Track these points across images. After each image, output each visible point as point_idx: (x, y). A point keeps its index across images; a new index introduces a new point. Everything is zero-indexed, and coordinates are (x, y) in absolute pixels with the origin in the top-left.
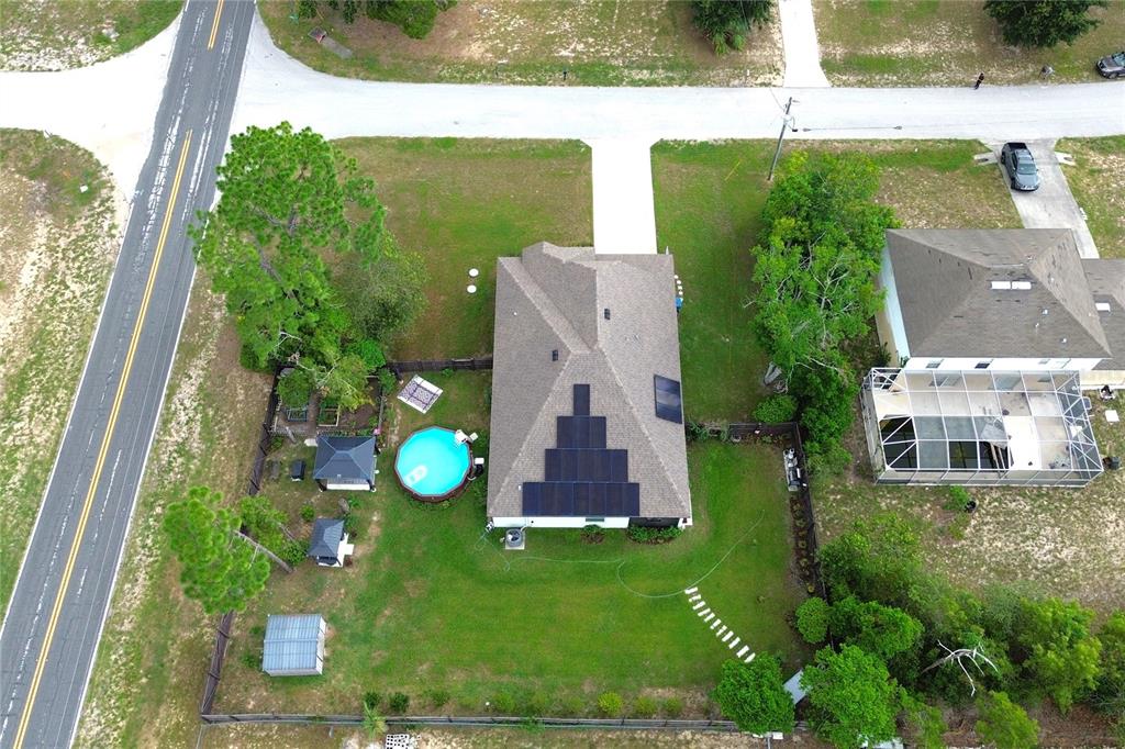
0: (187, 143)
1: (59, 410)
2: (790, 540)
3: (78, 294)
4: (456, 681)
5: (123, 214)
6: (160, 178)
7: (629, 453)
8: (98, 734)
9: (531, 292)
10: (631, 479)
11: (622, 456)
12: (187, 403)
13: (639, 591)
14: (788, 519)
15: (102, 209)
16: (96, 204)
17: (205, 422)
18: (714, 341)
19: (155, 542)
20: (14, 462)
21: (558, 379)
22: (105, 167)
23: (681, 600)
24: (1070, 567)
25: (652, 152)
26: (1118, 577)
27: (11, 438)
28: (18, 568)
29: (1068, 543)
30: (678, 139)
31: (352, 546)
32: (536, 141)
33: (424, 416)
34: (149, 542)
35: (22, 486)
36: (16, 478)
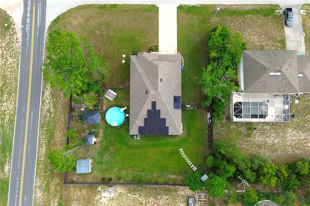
0: (34, 8)
1: (14, 100)
2: (207, 137)
3: (11, 62)
4: (123, 173)
5: (19, 34)
6: (28, 20)
7: (166, 119)
8: (40, 185)
9: (140, 69)
10: (167, 126)
11: (164, 120)
12: (48, 97)
13: (168, 149)
14: (207, 131)
15: (13, 32)
16: (11, 31)
17: (53, 103)
18: (192, 78)
19: (46, 137)
20: (5, 115)
21: (148, 100)
22: (11, 17)
23: (178, 152)
24: (276, 145)
25: (177, 9)
26: (288, 148)
27: (3, 108)
28: (12, 144)
29: (277, 138)
30: (186, 4)
31: (96, 139)
32: (142, 5)
33: (112, 101)
34: (44, 137)
35: (9, 121)
36: (6, 119)
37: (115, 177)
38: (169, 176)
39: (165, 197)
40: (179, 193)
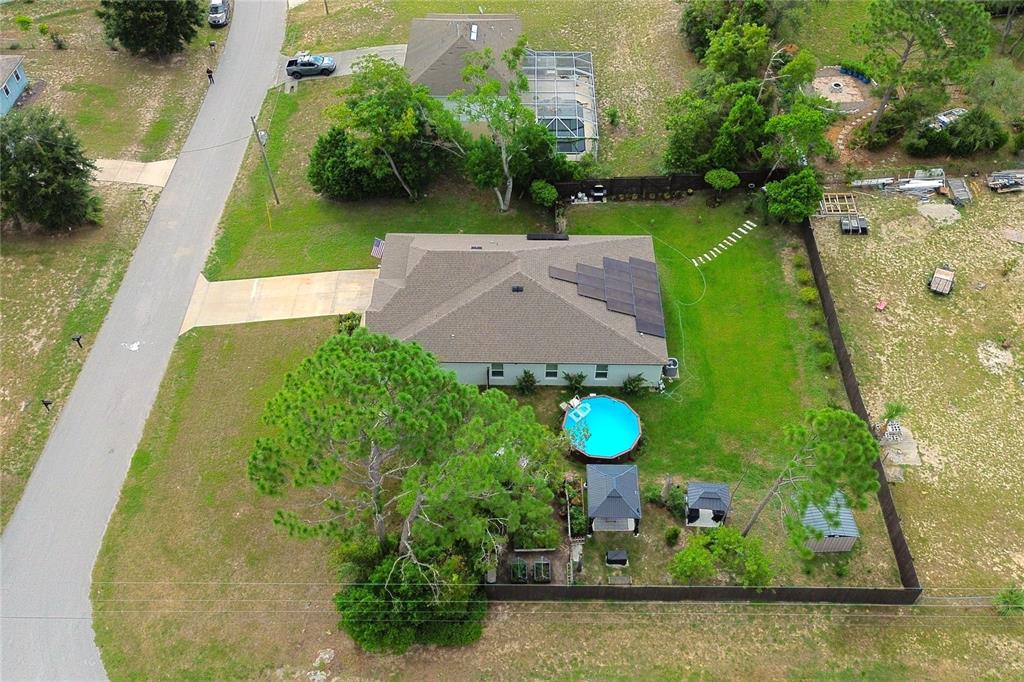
2: (648, 204)
7: (606, 257)
9: (429, 320)
10: (626, 261)
11: (608, 261)
13: (701, 292)
14: (630, 204)
21: (544, 286)
23: (705, 267)
25: (217, 280)
29: (633, 85)
30: (206, 261)
39: (860, 287)
40: (835, 255)
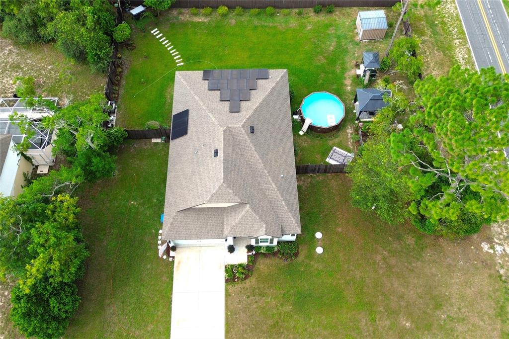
4: (294, 23)
7: (207, 89)
10: (207, 82)
11: (211, 89)
21: (250, 115)
23: (186, 59)
31: (357, 73)
37: (309, 17)
38: (205, 21)
